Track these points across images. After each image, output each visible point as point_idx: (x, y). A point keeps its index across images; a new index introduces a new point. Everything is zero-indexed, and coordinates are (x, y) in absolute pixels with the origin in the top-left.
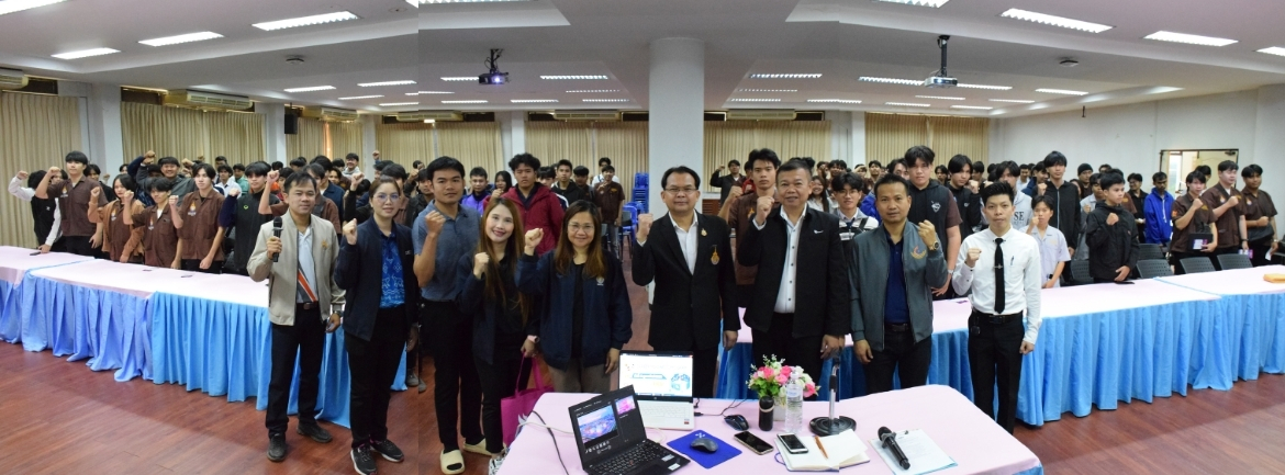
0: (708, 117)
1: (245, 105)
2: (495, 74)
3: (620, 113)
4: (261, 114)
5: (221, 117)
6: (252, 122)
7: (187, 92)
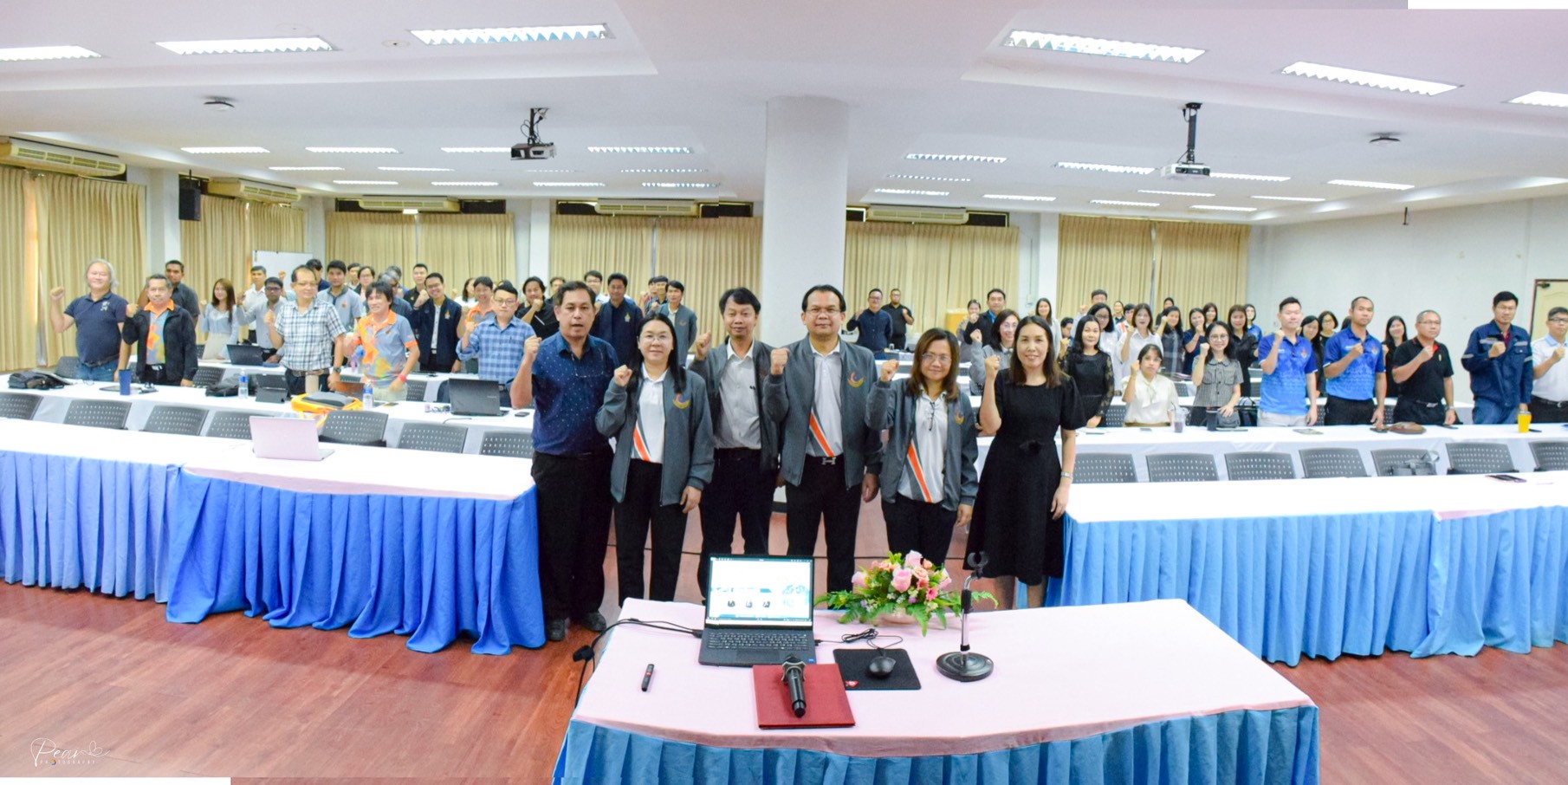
0: (853, 216)
1: (114, 170)
2: (534, 145)
3: (699, 204)
4: (139, 186)
5: (66, 187)
6: (122, 198)
7: (13, 141)
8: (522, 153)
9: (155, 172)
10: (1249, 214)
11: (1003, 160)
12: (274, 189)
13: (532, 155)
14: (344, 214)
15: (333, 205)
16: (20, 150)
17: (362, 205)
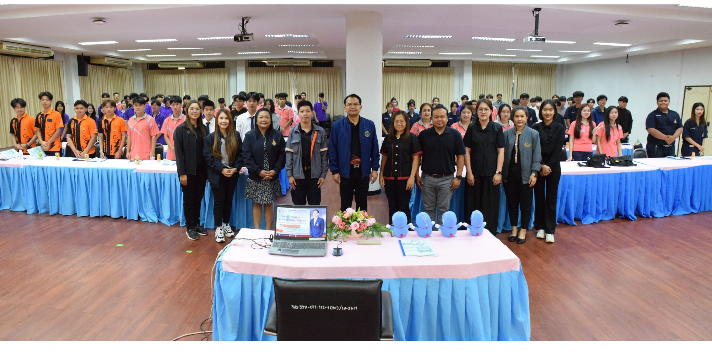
1: (49, 54)
2: (245, 35)
3: (311, 61)
4: (59, 61)
5: (28, 63)
6: (53, 67)
7: (3, 42)
8: (239, 39)
9: (66, 54)
10: (556, 59)
11: (450, 37)
12: (120, 60)
13: (244, 39)
14: (151, 70)
15: (146, 67)
16: (7, 46)
17: (159, 66)
